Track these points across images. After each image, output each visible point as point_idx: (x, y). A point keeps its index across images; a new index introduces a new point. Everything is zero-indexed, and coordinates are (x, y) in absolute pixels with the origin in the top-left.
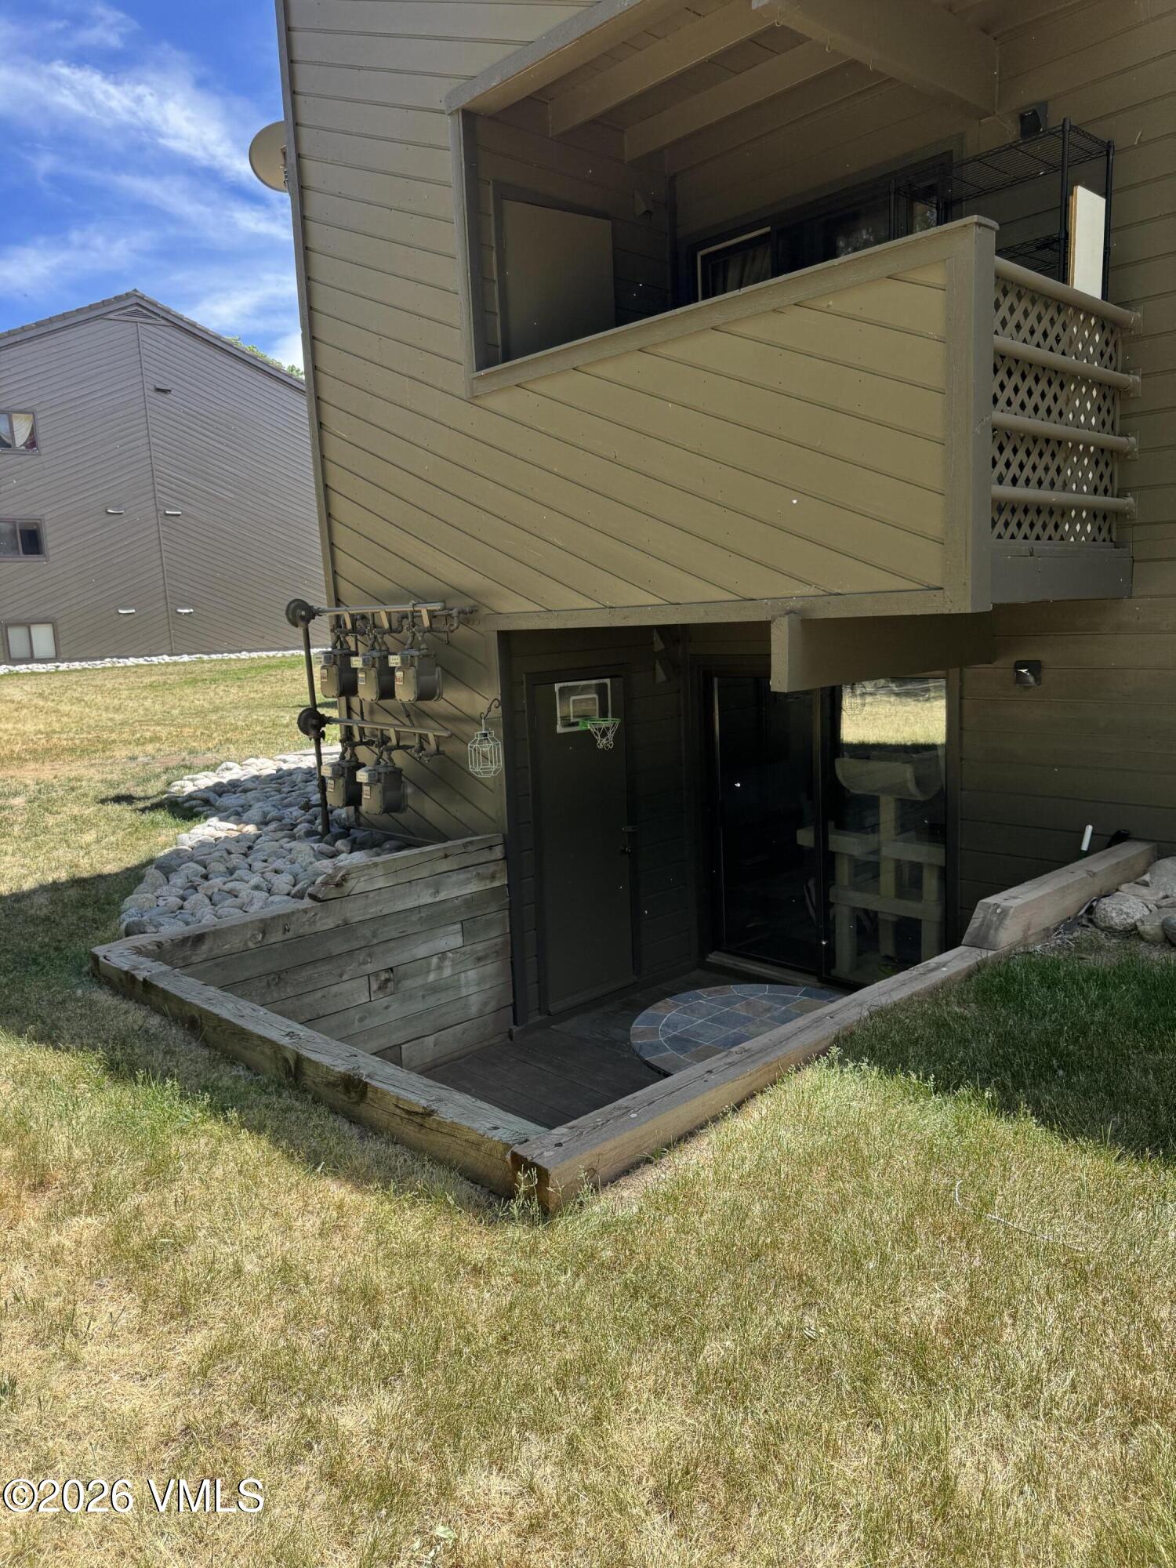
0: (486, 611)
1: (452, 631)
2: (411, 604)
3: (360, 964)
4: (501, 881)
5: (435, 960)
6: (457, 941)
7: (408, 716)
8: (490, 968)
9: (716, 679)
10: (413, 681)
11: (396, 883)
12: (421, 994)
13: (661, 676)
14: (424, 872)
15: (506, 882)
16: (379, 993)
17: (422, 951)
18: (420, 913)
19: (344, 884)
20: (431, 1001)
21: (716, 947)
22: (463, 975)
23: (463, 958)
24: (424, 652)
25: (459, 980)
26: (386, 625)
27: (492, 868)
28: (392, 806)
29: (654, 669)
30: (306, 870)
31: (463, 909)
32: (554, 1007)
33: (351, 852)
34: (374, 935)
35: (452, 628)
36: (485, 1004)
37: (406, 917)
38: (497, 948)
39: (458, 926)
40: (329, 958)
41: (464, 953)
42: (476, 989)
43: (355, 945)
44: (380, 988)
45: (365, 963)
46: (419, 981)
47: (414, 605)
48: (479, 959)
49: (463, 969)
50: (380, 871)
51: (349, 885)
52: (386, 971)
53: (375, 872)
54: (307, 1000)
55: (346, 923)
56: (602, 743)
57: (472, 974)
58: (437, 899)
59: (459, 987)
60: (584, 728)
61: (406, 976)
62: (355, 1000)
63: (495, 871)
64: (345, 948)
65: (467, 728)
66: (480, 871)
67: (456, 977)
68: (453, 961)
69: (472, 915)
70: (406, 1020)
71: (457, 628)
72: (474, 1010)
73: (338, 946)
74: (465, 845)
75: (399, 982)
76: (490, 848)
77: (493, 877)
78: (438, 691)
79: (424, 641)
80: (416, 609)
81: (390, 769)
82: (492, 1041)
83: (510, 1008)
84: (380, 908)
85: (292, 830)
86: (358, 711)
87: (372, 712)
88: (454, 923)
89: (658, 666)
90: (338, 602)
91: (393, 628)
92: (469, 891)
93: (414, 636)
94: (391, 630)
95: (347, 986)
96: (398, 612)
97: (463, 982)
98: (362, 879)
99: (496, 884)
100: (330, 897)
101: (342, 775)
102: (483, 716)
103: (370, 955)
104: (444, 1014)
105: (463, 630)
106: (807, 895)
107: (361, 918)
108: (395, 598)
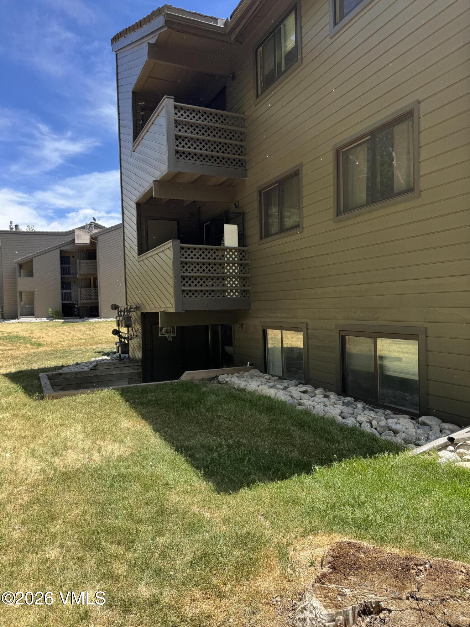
6: (127, 383)
11: (110, 368)
14: (118, 366)
15: (142, 371)
18: (116, 375)
27: (138, 367)
31: (129, 376)
37: (113, 376)
39: (127, 380)
50: (106, 364)
51: (98, 367)
55: (97, 375)
56: (168, 339)
60: (165, 336)
66: (134, 368)
69: (131, 378)
76: (137, 362)
77: (138, 369)
92: (131, 372)
98: (101, 366)
99: (139, 371)
100: (93, 369)
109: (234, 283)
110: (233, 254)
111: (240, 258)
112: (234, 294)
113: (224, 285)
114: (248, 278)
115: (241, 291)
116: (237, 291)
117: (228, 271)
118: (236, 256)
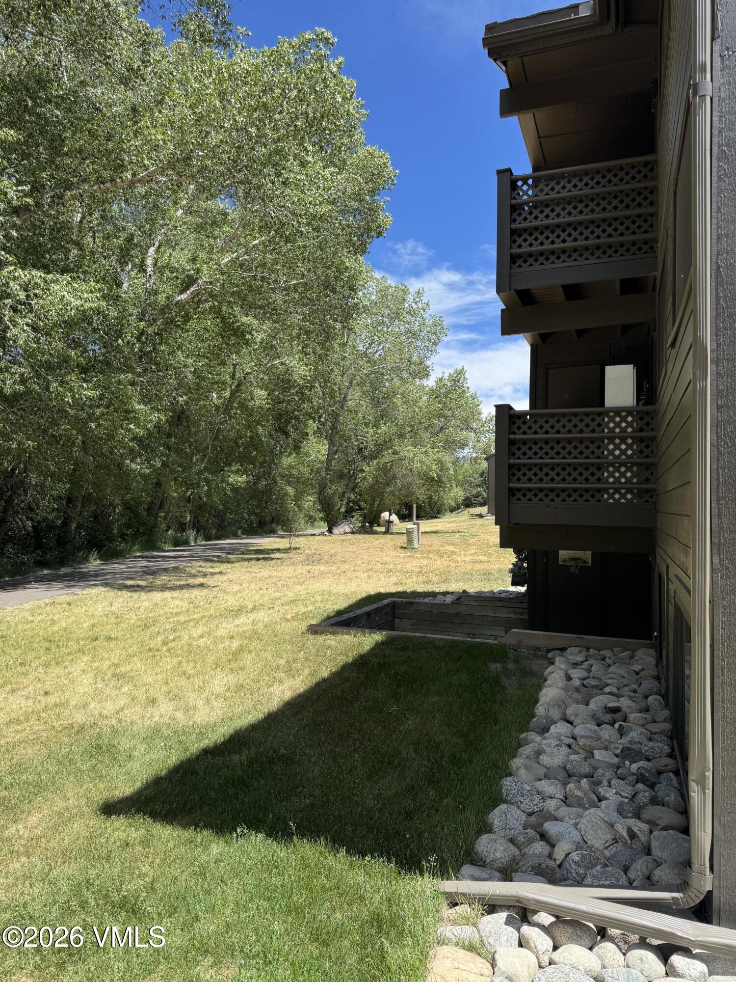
3: (463, 629)
11: (479, 605)
40: (452, 623)
43: (462, 621)
50: (473, 599)
52: (473, 634)
64: (458, 621)
84: (472, 612)
95: (458, 634)
107: (465, 613)
109: (623, 475)
110: (624, 419)
111: (639, 426)
112: (623, 496)
113: (599, 480)
114: (654, 464)
115: (640, 491)
116: (629, 491)
117: (611, 453)
118: (629, 425)
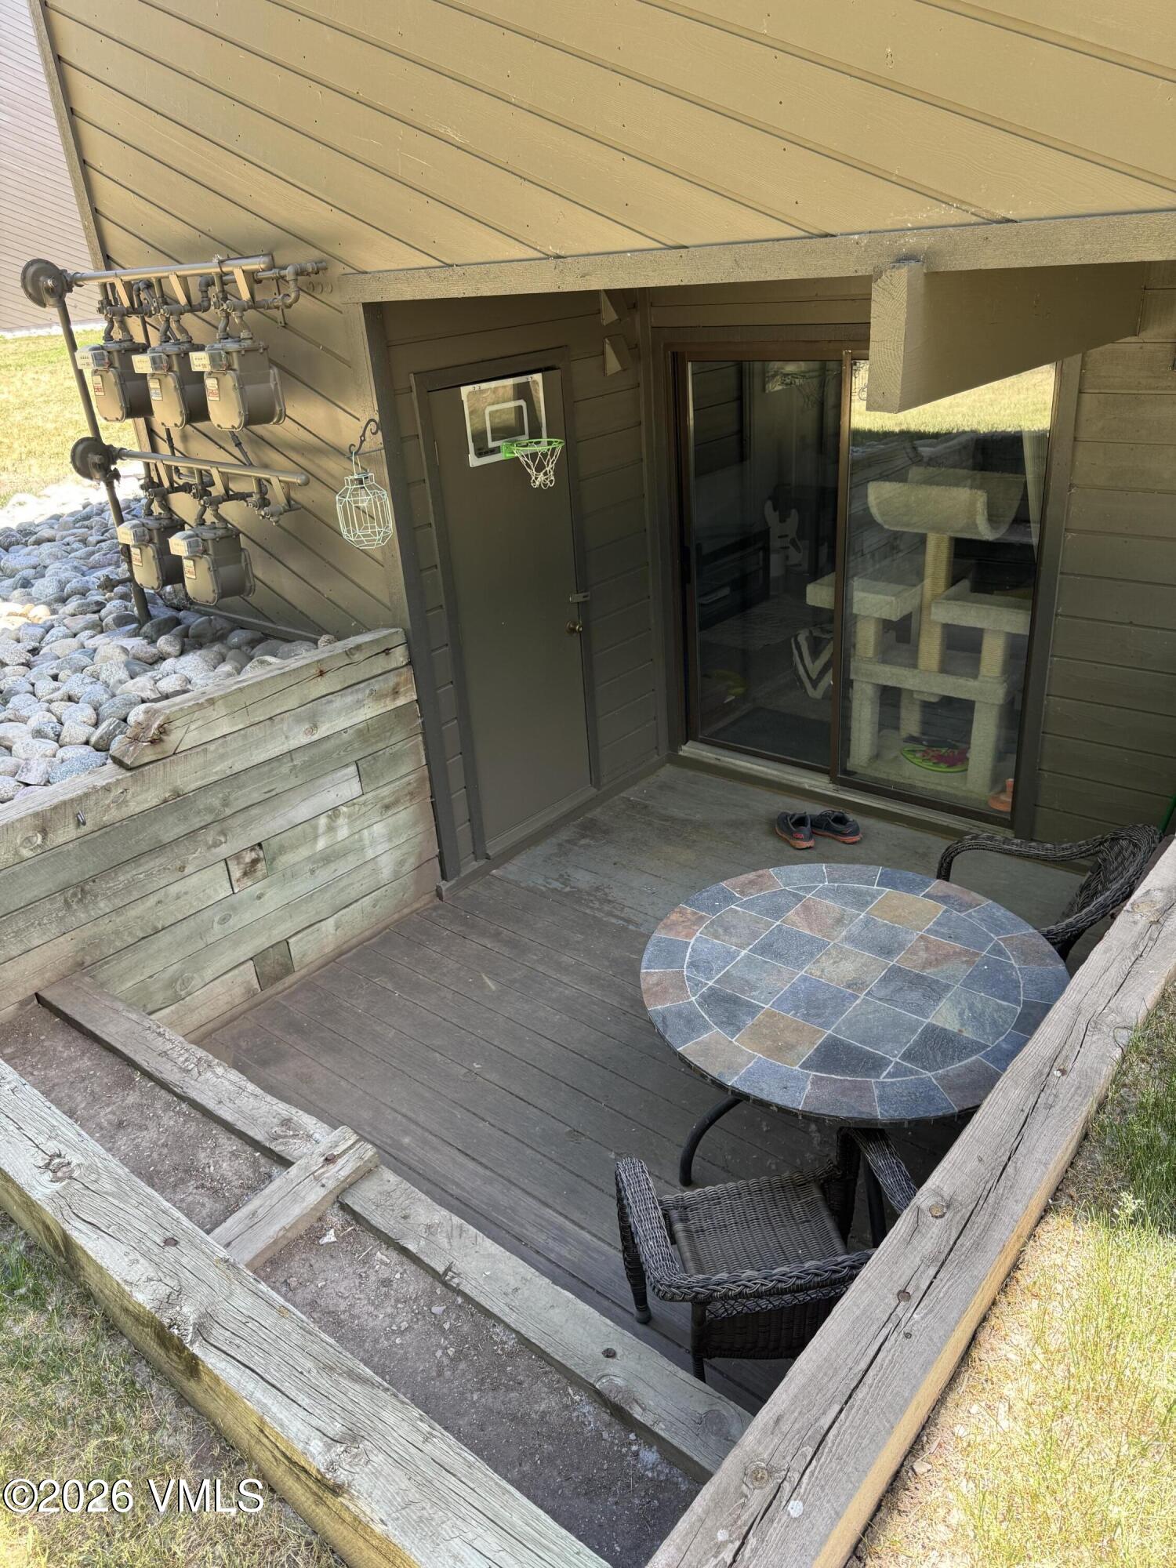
0: (339, 269)
1: (289, 306)
2: (215, 261)
3: (209, 848)
4: (409, 696)
5: (323, 821)
6: (352, 789)
7: (238, 445)
8: (404, 815)
9: (690, 364)
10: (234, 396)
11: (248, 723)
12: (307, 869)
13: (613, 364)
14: (292, 702)
15: (415, 697)
16: (245, 880)
17: (302, 811)
18: (292, 760)
19: (164, 737)
20: (324, 875)
21: (689, 736)
22: (366, 832)
23: (364, 809)
24: (247, 344)
25: (361, 840)
26: (183, 300)
27: (392, 679)
28: (233, 588)
29: (603, 353)
30: (113, 696)
31: (356, 745)
32: (493, 848)
33: (182, 653)
34: (226, 803)
35: (289, 301)
36: (401, 863)
37: (272, 770)
38: (410, 788)
39: (353, 768)
40: (160, 848)
41: (364, 804)
42: (387, 846)
43: (197, 822)
44: (245, 874)
45: (216, 844)
46: (304, 852)
47: (221, 263)
48: (387, 807)
49: (366, 824)
50: (221, 709)
51: (172, 739)
52: (252, 849)
53: (211, 713)
54: (132, 913)
55: (177, 794)
56: (539, 480)
57: (379, 829)
58: (316, 737)
59: (363, 849)
60: (509, 456)
61: (282, 850)
62: (209, 897)
63: (398, 684)
64: (181, 829)
65: (333, 465)
66: (376, 687)
67: (357, 836)
68: (350, 816)
69: (370, 750)
70: (290, 907)
71: (296, 300)
72: (386, 873)
73: (169, 829)
74: (349, 653)
75: (274, 859)
76: (387, 651)
77: (395, 693)
78: (278, 409)
79: (244, 325)
80: (225, 269)
81: (220, 532)
82: (416, 906)
83: (437, 860)
84: (229, 763)
85: (99, 611)
86: (165, 436)
87: (185, 438)
88: (347, 766)
89: (608, 349)
90: (108, 261)
91: (195, 302)
92: (363, 718)
93: (228, 315)
94: (192, 308)
95: (194, 880)
96: (201, 275)
97: (367, 842)
98: (193, 727)
99: (401, 701)
100: (146, 760)
101: (151, 541)
102: (354, 450)
103: (223, 833)
104: (345, 887)
105: (305, 301)
106: (795, 652)
107: (199, 783)
108: (193, 252)
